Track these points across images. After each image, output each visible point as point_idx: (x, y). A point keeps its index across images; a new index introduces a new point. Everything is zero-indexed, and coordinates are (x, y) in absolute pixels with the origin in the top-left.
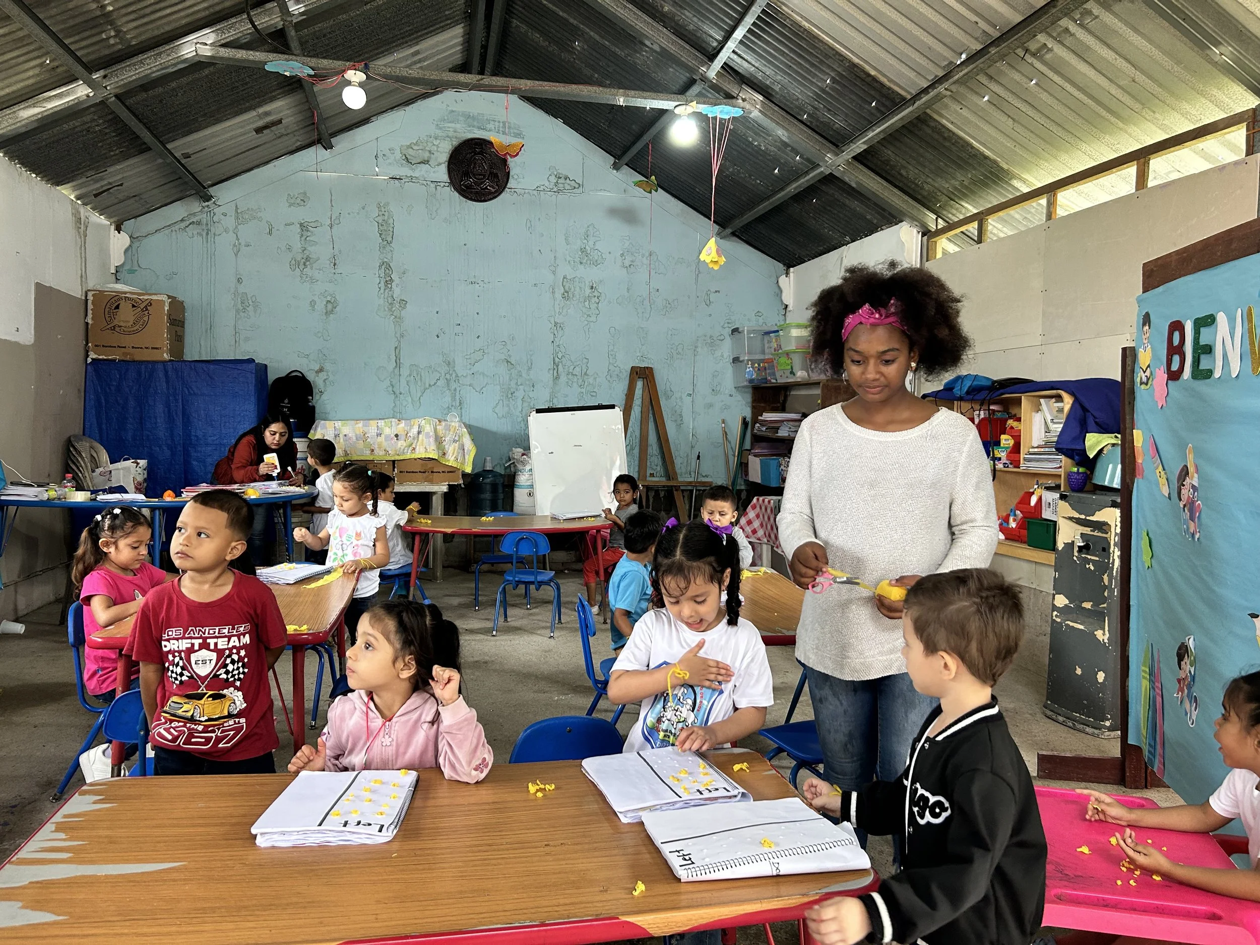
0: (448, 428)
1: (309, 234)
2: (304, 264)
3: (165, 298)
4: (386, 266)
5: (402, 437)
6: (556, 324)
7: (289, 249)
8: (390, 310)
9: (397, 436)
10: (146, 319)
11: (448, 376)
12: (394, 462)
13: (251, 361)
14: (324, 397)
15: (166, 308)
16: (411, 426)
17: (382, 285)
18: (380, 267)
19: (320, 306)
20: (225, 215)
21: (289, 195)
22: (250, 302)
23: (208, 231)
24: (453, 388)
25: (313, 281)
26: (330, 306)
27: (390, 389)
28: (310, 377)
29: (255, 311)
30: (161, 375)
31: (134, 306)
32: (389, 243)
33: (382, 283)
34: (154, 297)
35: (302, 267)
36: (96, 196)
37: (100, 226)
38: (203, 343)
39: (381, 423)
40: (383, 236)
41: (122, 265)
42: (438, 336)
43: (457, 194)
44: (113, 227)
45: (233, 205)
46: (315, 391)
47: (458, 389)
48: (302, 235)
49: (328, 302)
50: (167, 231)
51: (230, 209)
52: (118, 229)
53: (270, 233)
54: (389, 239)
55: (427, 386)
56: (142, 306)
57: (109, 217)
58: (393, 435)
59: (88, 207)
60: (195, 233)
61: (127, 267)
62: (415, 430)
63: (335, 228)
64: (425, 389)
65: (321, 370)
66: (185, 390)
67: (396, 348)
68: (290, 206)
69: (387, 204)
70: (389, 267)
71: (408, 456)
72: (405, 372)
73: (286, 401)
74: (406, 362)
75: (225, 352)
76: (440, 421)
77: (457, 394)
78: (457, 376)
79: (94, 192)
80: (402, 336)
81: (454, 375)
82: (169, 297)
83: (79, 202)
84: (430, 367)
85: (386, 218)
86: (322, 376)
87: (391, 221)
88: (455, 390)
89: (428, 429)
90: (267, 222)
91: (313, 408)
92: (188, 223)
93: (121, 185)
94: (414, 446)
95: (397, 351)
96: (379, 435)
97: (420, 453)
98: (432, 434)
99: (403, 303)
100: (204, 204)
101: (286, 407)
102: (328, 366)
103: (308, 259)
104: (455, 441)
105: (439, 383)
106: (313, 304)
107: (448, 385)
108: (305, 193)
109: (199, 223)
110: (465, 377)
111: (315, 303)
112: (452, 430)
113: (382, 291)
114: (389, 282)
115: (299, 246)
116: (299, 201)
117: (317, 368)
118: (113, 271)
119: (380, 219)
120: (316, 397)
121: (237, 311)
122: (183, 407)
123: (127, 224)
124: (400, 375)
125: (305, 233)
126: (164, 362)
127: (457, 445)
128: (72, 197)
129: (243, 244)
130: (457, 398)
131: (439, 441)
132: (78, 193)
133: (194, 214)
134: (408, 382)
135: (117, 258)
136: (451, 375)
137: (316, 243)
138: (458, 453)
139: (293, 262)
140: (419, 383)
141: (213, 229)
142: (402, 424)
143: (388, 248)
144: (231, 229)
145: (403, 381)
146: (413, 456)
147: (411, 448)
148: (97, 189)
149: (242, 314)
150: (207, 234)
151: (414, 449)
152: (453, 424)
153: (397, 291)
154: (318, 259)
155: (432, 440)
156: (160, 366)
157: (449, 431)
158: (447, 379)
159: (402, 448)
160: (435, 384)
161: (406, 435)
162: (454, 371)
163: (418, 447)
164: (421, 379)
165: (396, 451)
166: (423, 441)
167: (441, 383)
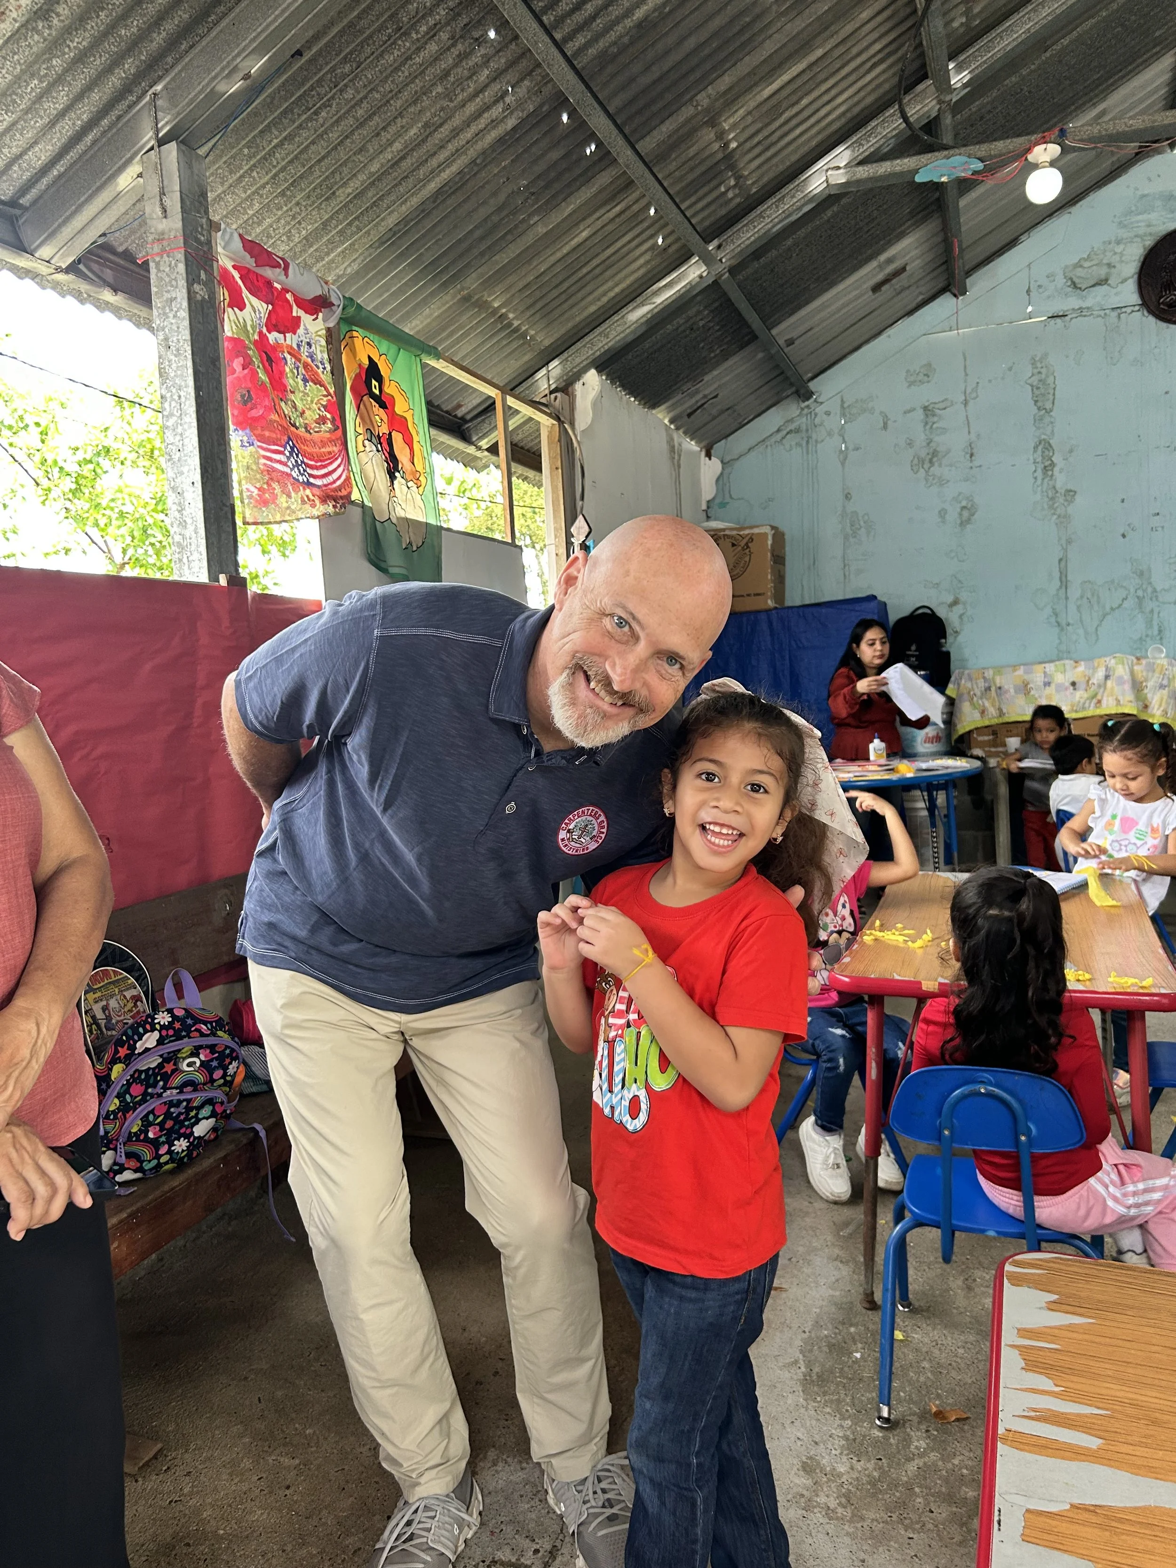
0: (1151, 668)
1: (935, 419)
2: (931, 461)
3: (767, 530)
4: (1045, 446)
5: (1081, 685)
7: (910, 444)
8: (1051, 507)
9: (1073, 684)
10: (747, 559)
11: (1140, 593)
13: (873, 598)
14: (961, 639)
15: (770, 542)
16: (1095, 669)
17: (1039, 474)
18: (1036, 448)
19: (953, 515)
20: (828, 413)
21: (908, 371)
22: (862, 523)
23: (809, 438)
24: (1148, 610)
25: (942, 482)
26: (966, 514)
27: (1053, 620)
28: (941, 613)
29: (868, 533)
30: (765, 626)
31: (733, 545)
32: (1048, 412)
33: (1039, 471)
34: (756, 531)
35: (926, 466)
36: (689, 415)
37: (691, 453)
38: (805, 583)
39: (1050, 668)
40: (1039, 404)
41: (714, 498)
42: (1124, 536)
43: (1152, 319)
44: (703, 453)
45: (838, 399)
46: (949, 631)
47: (1156, 610)
48: (926, 423)
49: (963, 508)
50: (761, 448)
51: (833, 406)
52: (709, 455)
53: (885, 427)
54: (1048, 406)
55: (1108, 609)
56: (743, 543)
57: (698, 443)
58: (1067, 684)
59: (681, 432)
60: (793, 443)
61: (717, 501)
62: (1101, 674)
63: (971, 403)
64: (1104, 616)
65: (956, 602)
66: (793, 643)
67: (1060, 560)
68: (909, 386)
69: (1045, 356)
70: (1048, 446)
71: (1089, 713)
72: (1074, 592)
73: (913, 648)
74: (1075, 578)
75: (833, 591)
76: (1138, 659)
77: (1156, 616)
78: (1155, 591)
79: (689, 411)
80: (1069, 542)
81: (1150, 590)
82: (773, 528)
83: (672, 427)
84: (1113, 582)
85: (1043, 376)
86: (958, 610)
87: (1050, 380)
88: (1152, 611)
89: (1121, 671)
90: (881, 413)
91: (948, 654)
92: (785, 432)
93: (716, 397)
94: (1099, 697)
95: (1063, 563)
96: (1047, 684)
97: (1109, 707)
98: (1127, 677)
99: (1070, 494)
100: (803, 405)
101: (913, 656)
102: (964, 596)
103: (935, 453)
104: (1162, 687)
105: (1126, 604)
106: (942, 513)
107: (1140, 606)
108: (929, 365)
109: (797, 431)
110: (1168, 590)
111: (946, 513)
112: (1158, 670)
113: (1039, 482)
114: (1048, 468)
115: (923, 437)
116: (921, 377)
117: (950, 599)
118: (704, 507)
119: (1035, 380)
120: (950, 639)
121: (846, 537)
122: (791, 665)
123: (718, 447)
124: (1067, 598)
125: (932, 419)
126: (768, 611)
127: (1165, 692)
128: (666, 421)
129: (851, 447)
130: (1155, 623)
131: (1138, 687)
132: (671, 415)
133: (791, 420)
134: (1078, 607)
135: (708, 490)
136: (1144, 591)
137: (944, 430)
138: (1168, 704)
139: (916, 460)
140: (1096, 608)
141: (814, 436)
142: (1081, 668)
143: (1047, 419)
144: (836, 431)
145: (1072, 607)
146: (1099, 712)
147: (1095, 701)
148: (691, 407)
149: (852, 540)
150: (808, 442)
151: (1099, 702)
152: (1159, 661)
153: (1061, 480)
154: (948, 452)
155: (1127, 687)
156: (763, 617)
157: (1154, 671)
158: (1138, 597)
159: (1082, 701)
160: (1120, 606)
161: (1088, 681)
162: (1150, 583)
163: (1105, 698)
164: (1098, 602)
165: (1072, 706)
166: (1112, 688)
167: (1130, 603)
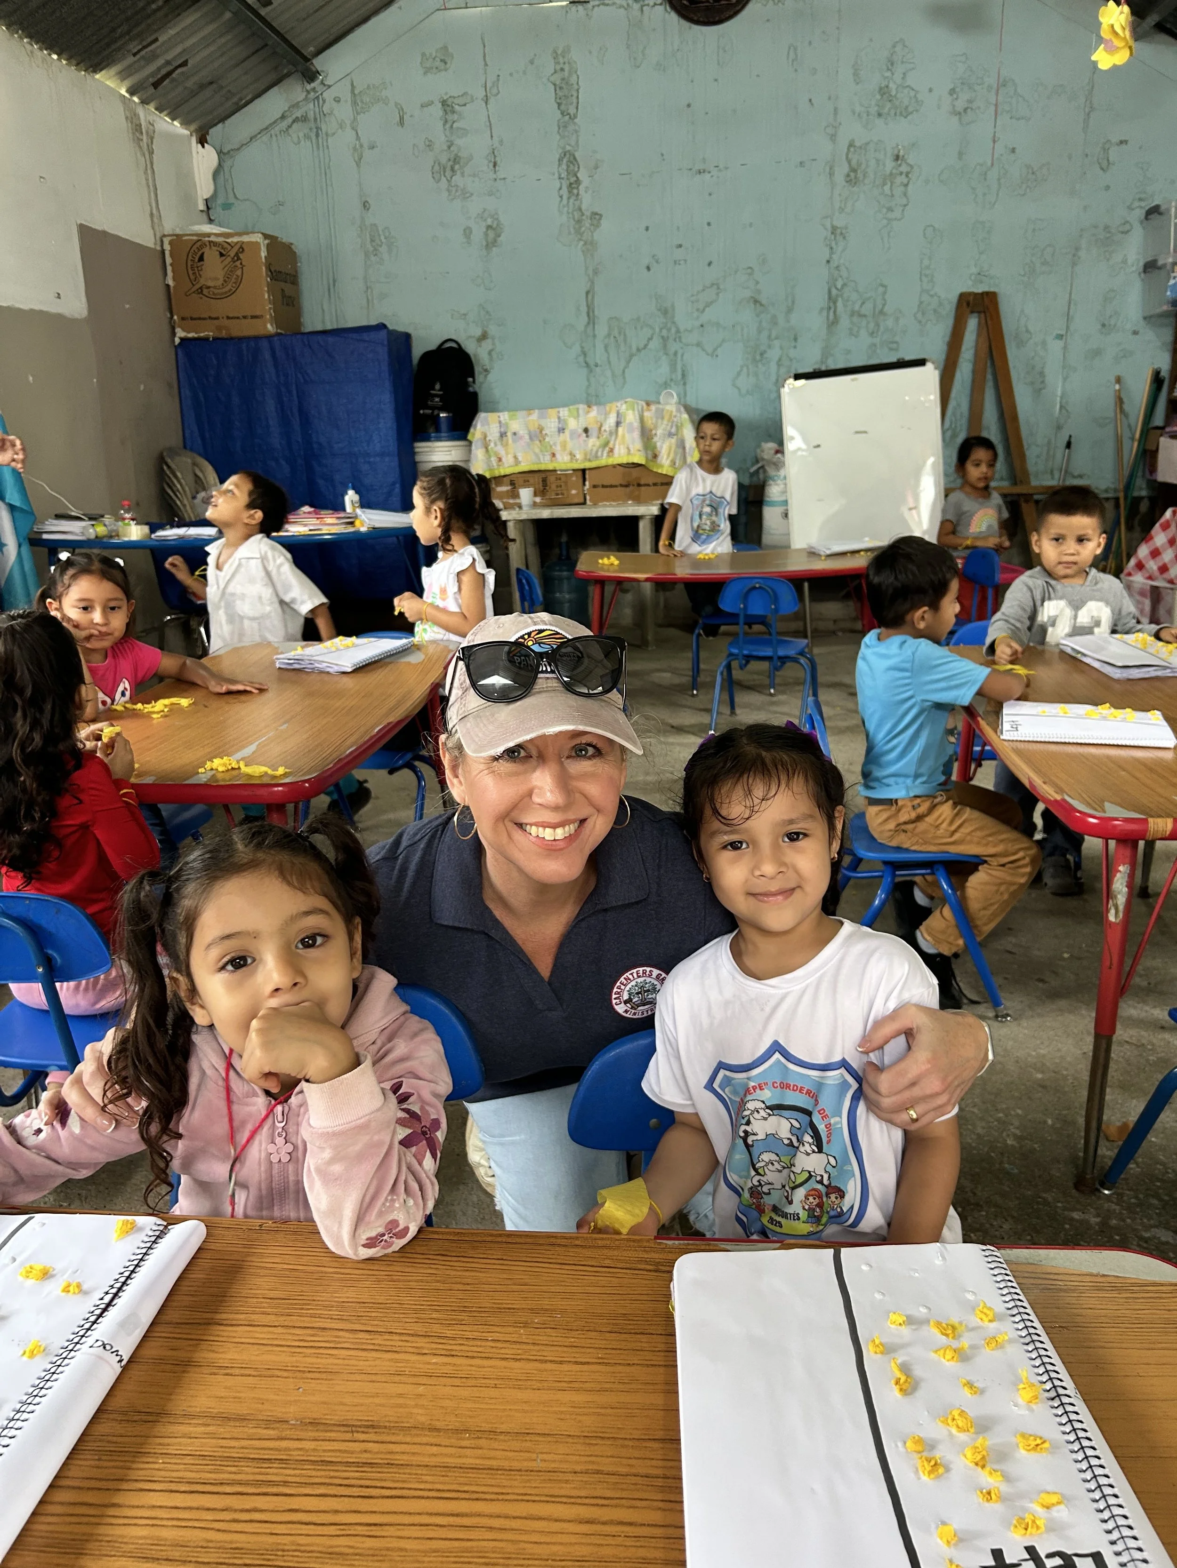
0: (660, 415)
1: (456, 117)
2: (452, 169)
3: (257, 238)
4: (569, 159)
5: (593, 432)
6: (834, 230)
7: (430, 145)
8: (578, 232)
9: (586, 430)
10: (239, 272)
11: (664, 333)
12: (584, 471)
13: (382, 326)
14: (491, 377)
15: (263, 254)
16: (607, 414)
17: (565, 192)
18: (560, 160)
19: (478, 233)
20: (337, 100)
21: (423, 55)
22: (382, 238)
23: (318, 129)
24: (672, 350)
25: (466, 195)
26: (491, 234)
27: (581, 359)
28: (470, 347)
29: (390, 251)
30: (266, 355)
31: (222, 255)
32: (573, 118)
33: (565, 188)
34: (245, 239)
35: (448, 173)
36: (156, 85)
37: (172, 137)
38: (325, 305)
39: (564, 412)
40: (563, 107)
41: (211, 196)
42: (648, 268)
44: (194, 139)
45: (347, 82)
46: (477, 369)
47: (680, 352)
48: (446, 121)
49: (489, 227)
50: (265, 138)
51: (344, 90)
52: (201, 142)
53: (401, 122)
54: (572, 111)
55: (634, 350)
56: (232, 254)
57: (185, 123)
58: (580, 431)
59: (151, 107)
60: (301, 135)
61: (218, 199)
62: (612, 420)
63: (492, 101)
64: (632, 356)
65: (484, 337)
66: (299, 375)
67: (587, 293)
68: (425, 73)
69: (567, 50)
70: (573, 160)
71: (604, 462)
72: (601, 330)
73: (438, 386)
74: (602, 314)
75: (354, 316)
76: (648, 404)
77: (679, 360)
78: (678, 331)
79: (151, 80)
80: (596, 272)
81: (673, 330)
82: (266, 236)
83: (136, 99)
84: (638, 319)
85: (566, 73)
86: (487, 345)
87: (574, 79)
88: (676, 354)
89: (631, 417)
90: (396, 104)
91: (475, 395)
92: (290, 120)
93: (185, 64)
94: (611, 445)
95: (590, 297)
96: (561, 430)
97: (621, 456)
98: (636, 424)
99: (596, 217)
100: (309, 87)
101: (437, 396)
102: (493, 330)
103: (456, 160)
104: (670, 435)
105: (652, 345)
106: (468, 232)
107: (665, 346)
108: (445, 48)
109: (304, 119)
110: (691, 331)
111: (471, 232)
112: (666, 418)
113: (565, 201)
114: (574, 185)
115: (443, 138)
116: (438, 63)
117: (478, 332)
118: (203, 207)
119: (557, 78)
120: (479, 378)
121: (367, 255)
122: (300, 403)
123: (212, 133)
124: (594, 336)
125: (450, 117)
126: (268, 337)
127: (673, 441)
128: (123, 91)
129: (366, 146)
130: (679, 366)
131: (646, 435)
132: (128, 83)
133: (296, 106)
134: (606, 347)
135: (204, 186)
136: (669, 330)
137: (465, 132)
138: (676, 453)
139: (437, 168)
140: (622, 345)
141: (324, 127)
142: (594, 412)
143: (571, 128)
144: (348, 122)
145: (600, 347)
146: (611, 461)
147: (607, 449)
148: (152, 75)
149: (373, 258)
150: (317, 135)
151: (611, 450)
152: (668, 407)
153: (587, 201)
154: (470, 158)
155: (636, 434)
156: (265, 344)
157: (663, 418)
158: (663, 337)
159: (595, 449)
160: (646, 346)
161: (600, 429)
162: (674, 323)
163: (617, 446)
164: (625, 341)
165: (586, 455)
166: (623, 436)
167: (655, 344)
